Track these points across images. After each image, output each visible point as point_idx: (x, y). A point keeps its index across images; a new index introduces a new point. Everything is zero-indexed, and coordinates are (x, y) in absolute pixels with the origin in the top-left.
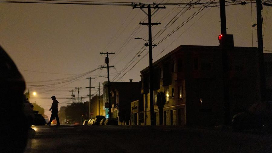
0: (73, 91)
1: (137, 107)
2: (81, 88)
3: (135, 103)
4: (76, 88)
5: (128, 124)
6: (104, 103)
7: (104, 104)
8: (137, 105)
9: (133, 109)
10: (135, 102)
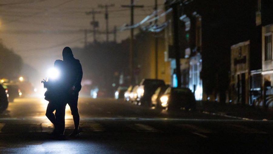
0: (93, 13)
1: (245, 57)
2: (113, 5)
3: (241, 47)
4: (101, 6)
5: (223, 99)
6: (167, 45)
7: (167, 48)
8: (246, 53)
9: (237, 62)
10: (241, 44)
